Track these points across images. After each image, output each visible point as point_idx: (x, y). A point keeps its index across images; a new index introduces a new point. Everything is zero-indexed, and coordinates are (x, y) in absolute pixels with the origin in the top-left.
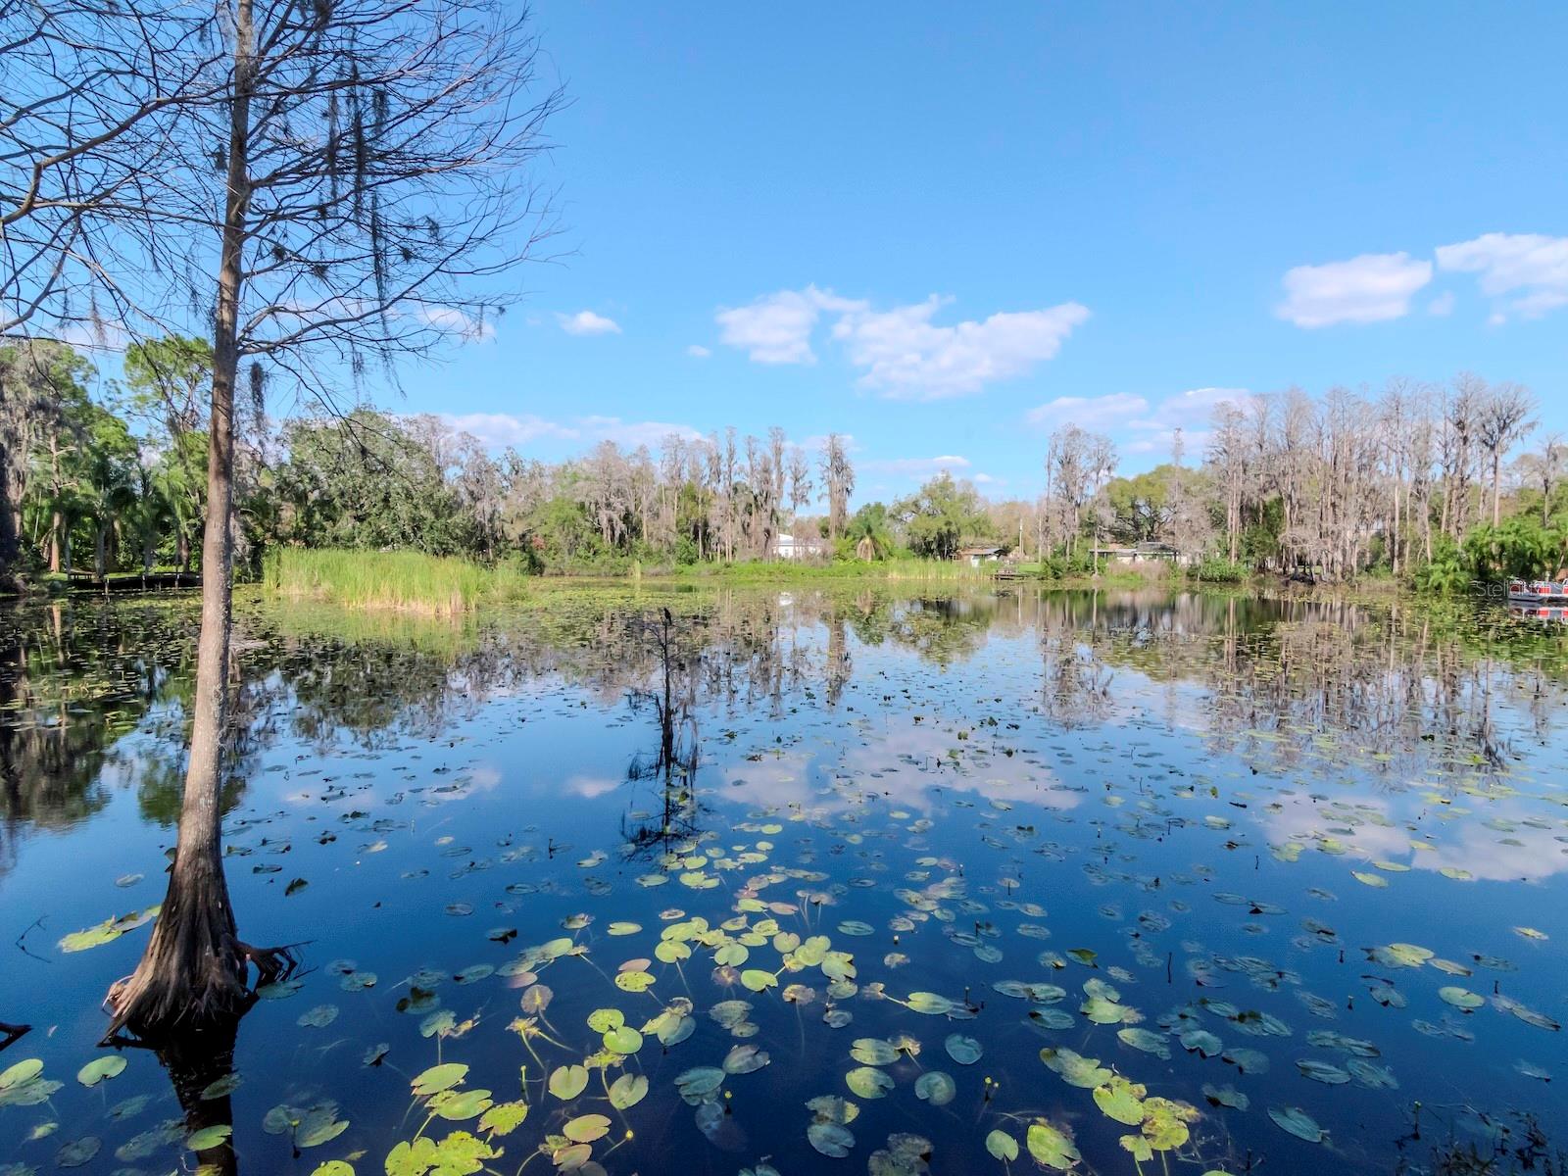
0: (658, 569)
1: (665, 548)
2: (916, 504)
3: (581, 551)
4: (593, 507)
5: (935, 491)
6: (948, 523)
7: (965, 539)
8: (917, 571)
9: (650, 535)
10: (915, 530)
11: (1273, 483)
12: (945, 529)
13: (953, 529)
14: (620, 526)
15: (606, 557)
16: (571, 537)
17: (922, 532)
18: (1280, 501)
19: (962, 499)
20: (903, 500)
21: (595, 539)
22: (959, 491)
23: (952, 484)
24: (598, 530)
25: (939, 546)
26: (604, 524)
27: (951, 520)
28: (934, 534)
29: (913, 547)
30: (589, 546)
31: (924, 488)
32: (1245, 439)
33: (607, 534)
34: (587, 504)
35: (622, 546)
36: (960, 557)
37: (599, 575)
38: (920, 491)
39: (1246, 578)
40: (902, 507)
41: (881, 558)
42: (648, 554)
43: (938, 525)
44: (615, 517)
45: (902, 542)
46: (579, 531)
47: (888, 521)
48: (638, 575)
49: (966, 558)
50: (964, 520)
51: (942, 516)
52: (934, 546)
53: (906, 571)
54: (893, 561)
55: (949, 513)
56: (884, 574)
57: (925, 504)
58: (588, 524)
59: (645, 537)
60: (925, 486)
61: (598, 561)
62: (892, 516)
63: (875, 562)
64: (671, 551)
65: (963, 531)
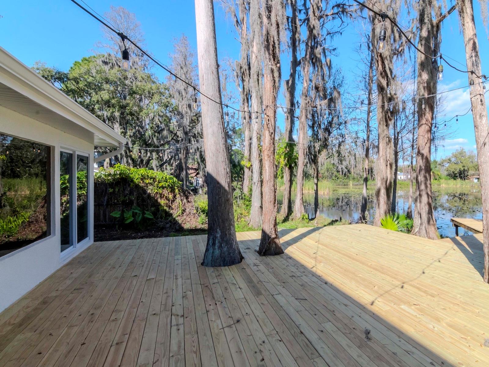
0: (357, 183)
1: (359, 176)
2: (449, 160)
3: (334, 178)
4: (337, 165)
5: (457, 155)
6: (464, 166)
7: (471, 172)
8: (452, 184)
9: (354, 173)
10: (449, 169)
12: (462, 169)
13: (466, 168)
14: (345, 170)
15: (341, 180)
16: (331, 174)
17: (453, 170)
19: (469, 158)
20: (444, 159)
21: (337, 174)
22: (468, 154)
23: (465, 152)
24: (338, 172)
25: (460, 175)
26: (340, 170)
27: (465, 165)
28: (458, 170)
29: (449, 175)
30: (336, 176)
31: (453, 154)
33: (341, 173)
34: (335, 164)
35: (345, 176)
36: (468, 179)
37: (339, 185)
38: (451, 155)
40: (444, 161)
41: (436, 179)
42: (354, 179)
43: (459, 167)
44: (344, 168)
45: (443, 172)
46: (333, 172)
47: (438, 166)
48: (351, 185)
49: (471, 179)
50: (471, 165)
51: (461, 164)
52: (458, 175)
53: (448, 184)
54: (442, 181)
55: (464, 162)
56: (439, 185)
57: (453, 159)
58: (335, 170)
59: (353, 173)
60: (453, 153)
61: (339, 181)
62: (440, 164)
63: (434, 181)
64: (361, 177)
65: (470, 169)
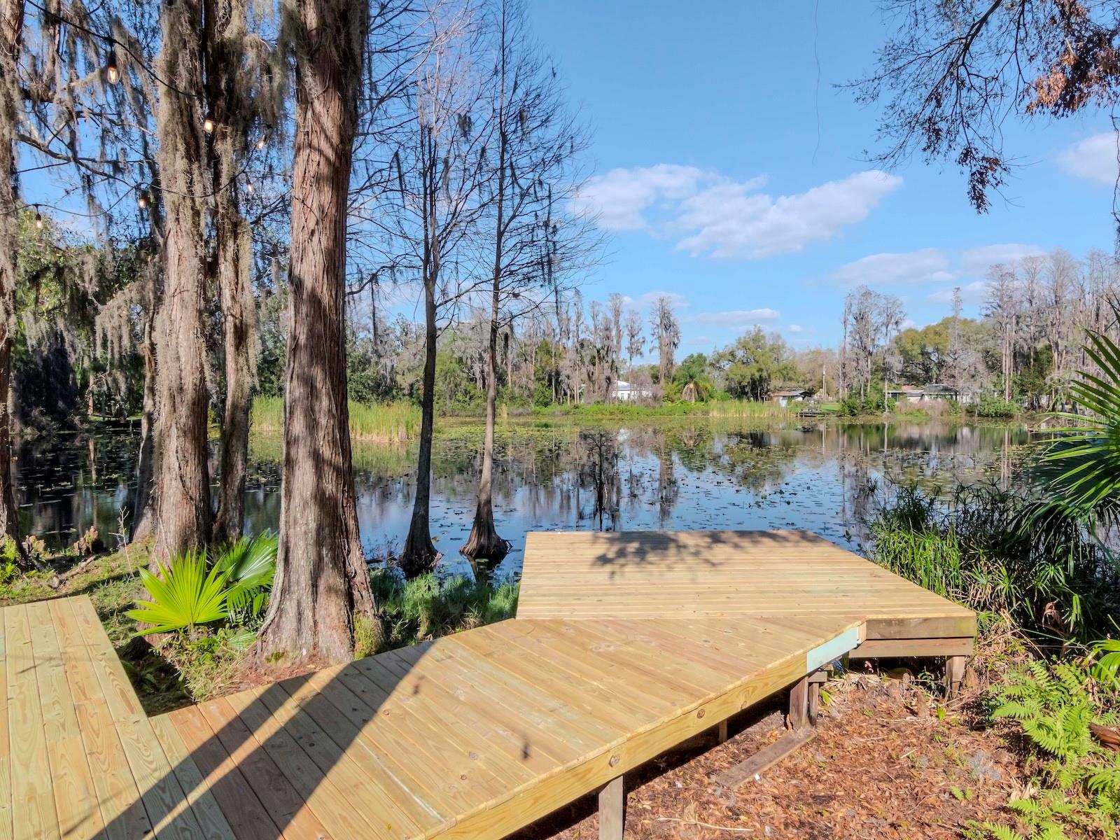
0: (521, 410)
1: (526, 393)
2: (732, 354)
3: (460, 396)
4: (469, 361)
5: (748, 343)
6: (760, 370)
7: (775, 383)
8: (734, 410)
9: (514, 383)
10: (731, 376)
11: (1042, 332)
12: (757, 375)
13: (765, 374)
15: (479, 401)
16: (452, 385)
17: (738, 378)
18: (1049, 348)
19: (772, 350)
20: (721, 351)
21: (470, 387)
22: (769, 342)
23: (764, 337)
24: (473, 380)
25: (753, 389)
26: (478, 375)
27: (763, 367)
28: (748, 379)
29: (730, 390)
30: (466, 392)
31: (739, 341)
32: (1017, 296)
33: (479, 383)
34: (464, 359)
36: (770, 398)
37: (474, 416)
38: (735, 343)
39: (1017, 413)
40: (720, 357)
41: (702, 400)
42: (512, 398)
43: (751, 371)
44: (486, 369)
45: (720, 385)
46: (458, 380)
47: (708, 369)
48: (505, 415)
49: (775, 399)
50: (773, 367)
51: (754, 364)
52: (748, 389)
53: (724, 410)
54: (713, 402)
55: (761, 362)
56: (706, 413)
57: (740, 354)
58: (465, 375)
59: (510, 385)
60: (740, 339)
61: (473, 404)
62: (712, 365)
63: (698, 403)
64: (531, 396)
65: (772, 376)
